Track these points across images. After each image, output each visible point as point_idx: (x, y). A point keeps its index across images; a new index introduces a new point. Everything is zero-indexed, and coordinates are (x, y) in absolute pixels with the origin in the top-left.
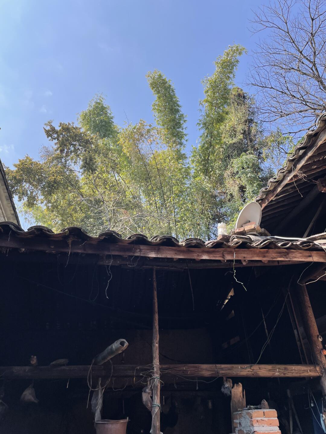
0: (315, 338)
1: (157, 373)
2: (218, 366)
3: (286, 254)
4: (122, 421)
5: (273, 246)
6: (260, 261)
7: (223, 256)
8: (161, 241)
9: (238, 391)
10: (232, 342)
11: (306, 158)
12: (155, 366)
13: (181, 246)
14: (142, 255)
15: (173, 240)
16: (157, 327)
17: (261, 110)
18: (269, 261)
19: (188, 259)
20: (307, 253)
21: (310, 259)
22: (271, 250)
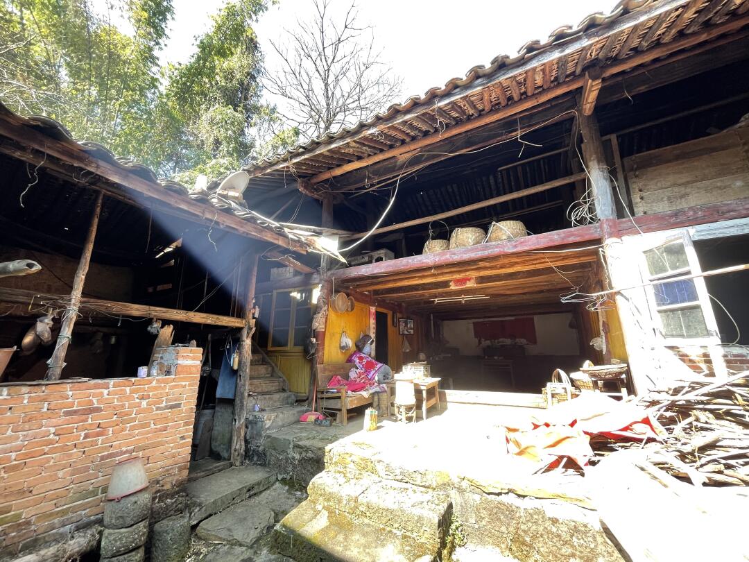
0: (250, 300)
1: (74, 305)
2: (152, 308)
3: (261, 231)
4: (6, 350)
5: (253, 221)
6: (237, 230)
7: (203, 213)
8: (134, 168)
9: (168, 331)
10: (160, 288)
11: (303, 157)
12: (74, 297)
13: (160, 185)
14: (98, 173)
15: (151, 174)
16: (89, 259)
17: (268, 75)
18: (244, 232)
19: (161, 201)
20: (276, 236)
21: (276, 242)
22: (249, 224)
